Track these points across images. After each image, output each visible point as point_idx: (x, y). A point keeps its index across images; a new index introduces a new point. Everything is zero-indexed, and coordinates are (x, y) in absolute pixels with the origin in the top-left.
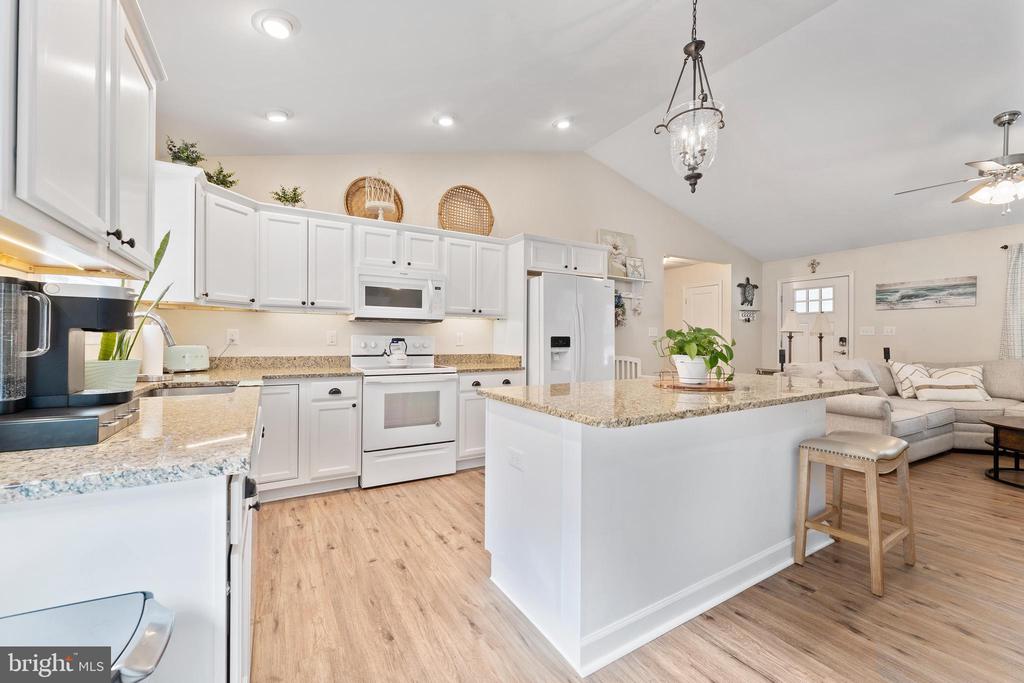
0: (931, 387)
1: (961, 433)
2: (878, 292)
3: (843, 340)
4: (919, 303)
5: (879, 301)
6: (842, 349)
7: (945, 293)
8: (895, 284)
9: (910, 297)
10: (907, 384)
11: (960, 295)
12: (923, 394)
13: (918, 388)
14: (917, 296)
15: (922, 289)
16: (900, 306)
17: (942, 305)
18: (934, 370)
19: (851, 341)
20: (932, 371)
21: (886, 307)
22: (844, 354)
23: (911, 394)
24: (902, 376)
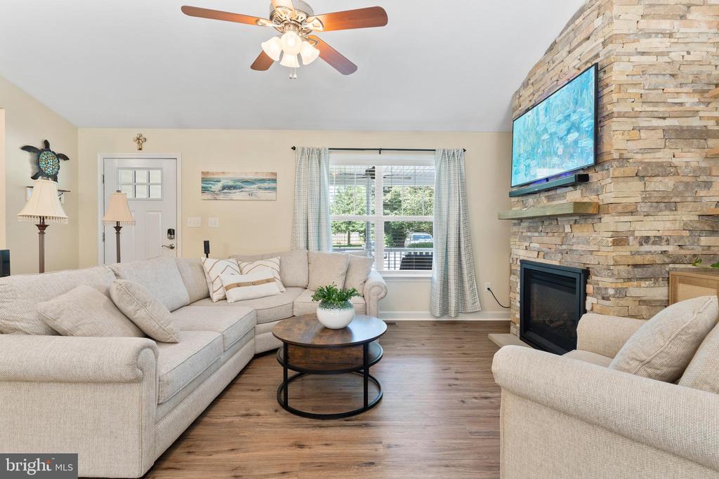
0: (238, 285)
1: (261, 336)
2: (204, 180)
3: (171, 232)
4: (237, 195)
5: (204, 190)
6: (169, 242)
7: (255, 186)
8: (218, 173)
9: (229, 188)
10: (217, 284)
11: (266, 189)
12: (233, 294)
13: (227, 288)
14: (235, 188)
15: (238, 181)
16: (221, 196)
17: (253, 198)
18: (244, 264)
19: (178, 233)
20: (243, 265)
21: (210, 197)
22: (172, 248)
23: (221, 296)
24: (213, 275)
